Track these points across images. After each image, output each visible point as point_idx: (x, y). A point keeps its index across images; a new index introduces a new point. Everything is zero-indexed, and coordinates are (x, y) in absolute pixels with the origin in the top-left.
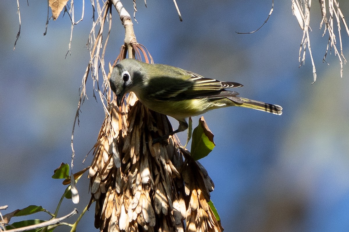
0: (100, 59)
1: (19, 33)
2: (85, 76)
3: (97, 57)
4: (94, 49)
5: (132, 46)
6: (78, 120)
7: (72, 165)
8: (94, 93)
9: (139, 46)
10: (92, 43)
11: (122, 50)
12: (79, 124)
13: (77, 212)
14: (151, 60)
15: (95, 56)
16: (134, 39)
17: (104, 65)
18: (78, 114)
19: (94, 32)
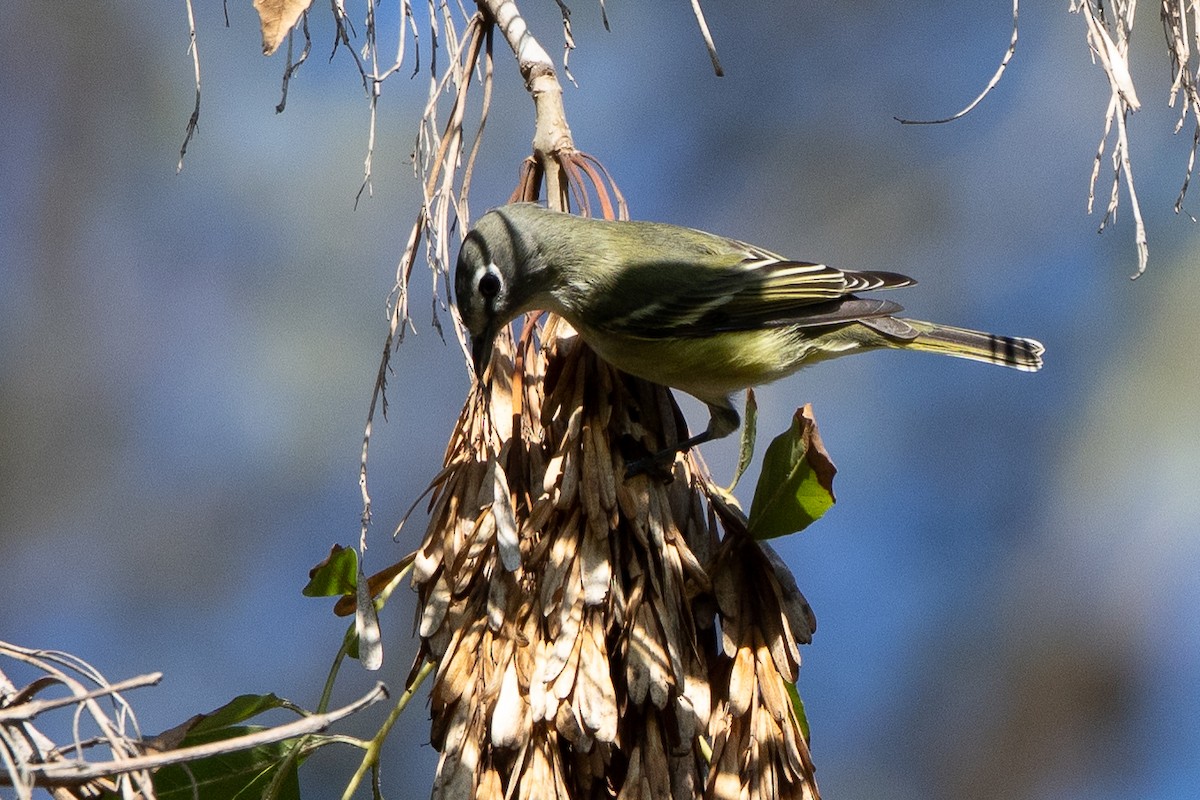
0: (455, 204)
1: (196, 115)
2: (406, 258)
3: (443, 196)
4: (436, 169)
5: (558, 160)
6: (385, 398)
7: (363, 545)
8: (435, 314)
9: (582, 161)
10: (428, 149)
11: (526, 172)
12: (385, 412)
13: (387, 694)
14: (620, 207)
15: (437, 193)
16: (565, 139)
17: (468, 220)
18: (385, 380)
19: (433, 116)
